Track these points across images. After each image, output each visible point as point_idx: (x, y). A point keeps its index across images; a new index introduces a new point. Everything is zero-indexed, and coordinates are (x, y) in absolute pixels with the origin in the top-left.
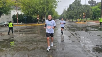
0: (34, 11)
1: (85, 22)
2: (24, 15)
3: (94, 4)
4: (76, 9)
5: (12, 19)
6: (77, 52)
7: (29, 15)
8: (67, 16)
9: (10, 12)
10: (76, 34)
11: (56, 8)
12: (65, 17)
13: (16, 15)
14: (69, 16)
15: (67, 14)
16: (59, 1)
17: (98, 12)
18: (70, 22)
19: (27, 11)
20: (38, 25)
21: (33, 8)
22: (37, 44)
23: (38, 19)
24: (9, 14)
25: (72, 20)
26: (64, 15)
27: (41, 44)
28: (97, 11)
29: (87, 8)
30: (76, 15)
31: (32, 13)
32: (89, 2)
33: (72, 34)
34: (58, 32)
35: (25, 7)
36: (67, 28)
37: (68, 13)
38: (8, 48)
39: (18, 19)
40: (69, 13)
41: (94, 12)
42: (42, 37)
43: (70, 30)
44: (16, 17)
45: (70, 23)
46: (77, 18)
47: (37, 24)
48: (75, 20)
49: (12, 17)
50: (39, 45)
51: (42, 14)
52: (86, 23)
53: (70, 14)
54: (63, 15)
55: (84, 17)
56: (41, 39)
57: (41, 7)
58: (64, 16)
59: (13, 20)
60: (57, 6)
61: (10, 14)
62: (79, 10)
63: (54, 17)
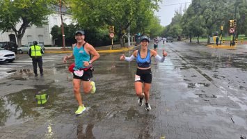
0: (103, 16)
1: (233, 44)
2: (77, 25)
4: (210, 10)
5: (51, 36)
6: (235, 129)
7: (89, 26)
8: (185, 29)
9: (46, 19)
10: (215, 76)
11: (156, 7)
12: (179, 31)
13: (59, 26)
14: (190, 30)
15: (183, 23)
18: (191, 44)
19: (85, 17)
20: (111, 51)
21: (100, 8)
22: (118, 99)
23: (112, 36)
24: (44, 23)
25: (197, 40)
26: (176, 26)
27: (127, 101)
29: (240, 7)
31: (97, 20)
33: (205, 75)
34: (167, 72)
35: (81, 6)
36: (187, 60)
38: (49, 108)
39: (64, 35)
40: (190, 21)
42: (127, 81)
43: (196, 65)
44: (59, 33)
45: (193, 48)
46: (210, 35)
47: (109, 49)
48: (206, 40)
49: (50, 30)
50: (125, 103)
51: (122, 23)
52: (235, 46)
53: (191, 25)
54: (172, 28)
55: (232, 31)
56: (126, 88)
57: (119, 7)
58: (174, 29)
59: (53, 38)
60: (159, 3)
61: (46, 24)
62: (217, 12)
63: (149, 31)
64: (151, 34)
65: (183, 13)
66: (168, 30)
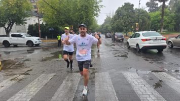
3: (155, 7)
4: (126, 17)
8: (113, 27)
11: (97, 15)
12: (110, 28)
13: (34, 25)
14: (116, 28)
15: (112, 23)
16: (102, 6)
17: (159, 21)
24: (24, 23)
28: (157, 20)
30: (126, 27)
32: (148, 4)
37: (114, 23)
39: (40, 31)
40: (116, 23)
41: (154, 21)
44: (34, 29)
46: (127, 31)
48: (125, 34)
53: (117, 25)
54: (105, 26)
55: (137, 29)
58: (107, 27)
60: (98, 13)
62: (130, 18)
63: (91, 28)
64: (92, 30)
65: (111, 17)
66: (103, 27)
